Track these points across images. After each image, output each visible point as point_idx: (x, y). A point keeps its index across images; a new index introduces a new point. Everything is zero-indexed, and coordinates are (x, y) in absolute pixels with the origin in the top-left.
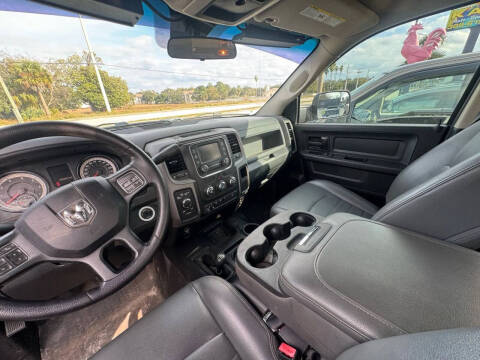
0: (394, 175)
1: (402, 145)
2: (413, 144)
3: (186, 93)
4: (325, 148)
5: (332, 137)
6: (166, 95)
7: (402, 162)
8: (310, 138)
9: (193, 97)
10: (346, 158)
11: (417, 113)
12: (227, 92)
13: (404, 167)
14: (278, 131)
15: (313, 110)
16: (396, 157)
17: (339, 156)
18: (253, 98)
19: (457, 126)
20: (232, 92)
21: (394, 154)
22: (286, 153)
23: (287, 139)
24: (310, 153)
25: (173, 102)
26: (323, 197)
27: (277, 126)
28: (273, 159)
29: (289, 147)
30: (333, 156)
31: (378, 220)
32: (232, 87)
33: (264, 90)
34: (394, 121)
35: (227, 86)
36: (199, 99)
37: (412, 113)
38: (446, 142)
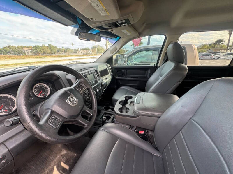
0: (146, 81)
1: (146, 72)
2: (149, 71)
3: (25, 49)
4: (123, 74)
5: (125, 70)
6: (8, 49)
7: (147, 77)
8: (118, 71)
9: (31, 52)
10: (131, 77)
11: (143, 62)
12: (56, 50)
13: (148, 78)
14: (106, 69)
15: (116, 60)
16: (145, 76)
17: (129, 77)
18: (72, 54)
19: (158, 66)
20: (59, 51)
21: (145, 75)
22: (111, 77)
23: (110, 72)
24: (119, 77)
25: (15, 54)
26: (127, 92)
27: (105, 67)
28: (107, 80)
29: (111, 75)
30: (127, 77)
31: (150, 92)
32: (58, 47)
33: (77, 50)
34: (138, 64)
35: (56, 47)
36: (36, 53)
37: (141, 62)
38: (157, 71)
